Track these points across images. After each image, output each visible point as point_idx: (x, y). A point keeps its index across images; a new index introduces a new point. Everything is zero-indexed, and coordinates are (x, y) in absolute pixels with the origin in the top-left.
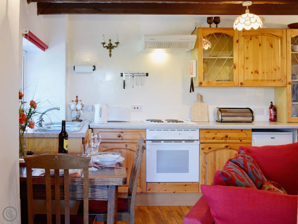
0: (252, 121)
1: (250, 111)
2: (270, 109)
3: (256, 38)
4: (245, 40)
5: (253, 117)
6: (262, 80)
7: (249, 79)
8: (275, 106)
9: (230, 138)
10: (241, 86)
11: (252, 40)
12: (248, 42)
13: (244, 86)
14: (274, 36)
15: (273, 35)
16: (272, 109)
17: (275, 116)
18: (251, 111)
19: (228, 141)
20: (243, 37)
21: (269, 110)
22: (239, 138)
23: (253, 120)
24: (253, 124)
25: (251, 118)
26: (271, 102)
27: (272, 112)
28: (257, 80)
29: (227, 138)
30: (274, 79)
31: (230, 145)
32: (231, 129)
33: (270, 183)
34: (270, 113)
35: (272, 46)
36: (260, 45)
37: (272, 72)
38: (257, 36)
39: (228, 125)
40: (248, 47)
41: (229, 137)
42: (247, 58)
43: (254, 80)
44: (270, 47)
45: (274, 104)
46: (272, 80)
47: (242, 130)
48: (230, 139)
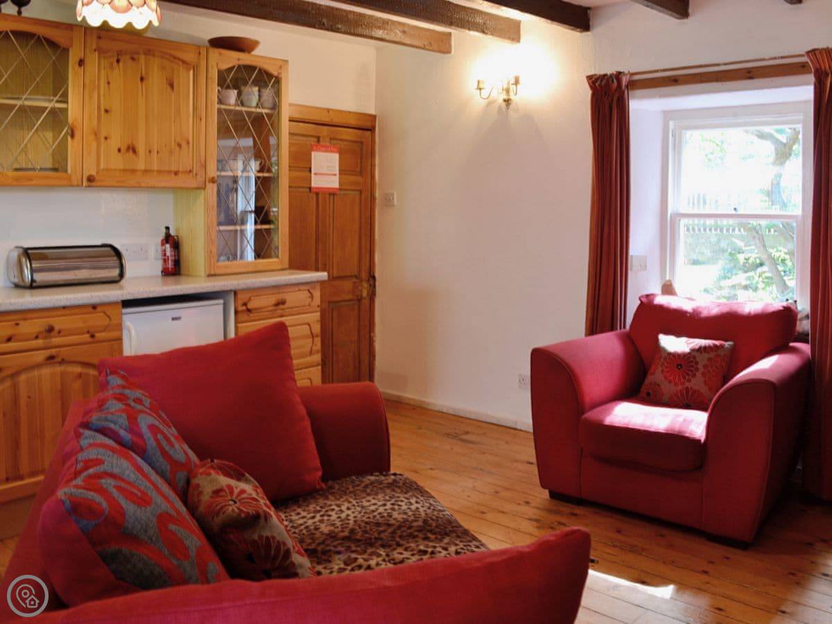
0: (118, 279)
1: (112, 253)
2: (163, 244)
3: (133, 59)
4: (102, 61)
5: (122, 267)
6: (146, 171)
7: (112, 167)
8: (176, 238)
9: (59, 332)
10: (89, 186)
11: (121, 64)
12: (111, 67)
13: (96, 186)
14: (176, 61)
15: (175, 58)
16: (168, 246)
17: (177, 263)
18: (118, 254)
19: (56, 341)
20: (97, 53)
21: (160, 248)
22: (86, 330)
23: (122, 275)
24: (121, 288)
25: (116, 272)
26: (167, 228)
27: (168, 253)
28: (133, 171)
29: (52, 334)
30: (176, 169)
31: (60, 351)
32: (64, 308)
33: (212, 467)
34: (165, 255)
35: (172, 86)
36: (142, 79)
37: (171, 152)
38: (136, 56)
39: (52, 297)
40: (110, 80)
41: (57, 328)
42: (106, 111)
43: (125, 170)
44: (169, 88)
45: (172, 232)
46: (169, 172)
47: (94, 307)
48: (61, 334)
